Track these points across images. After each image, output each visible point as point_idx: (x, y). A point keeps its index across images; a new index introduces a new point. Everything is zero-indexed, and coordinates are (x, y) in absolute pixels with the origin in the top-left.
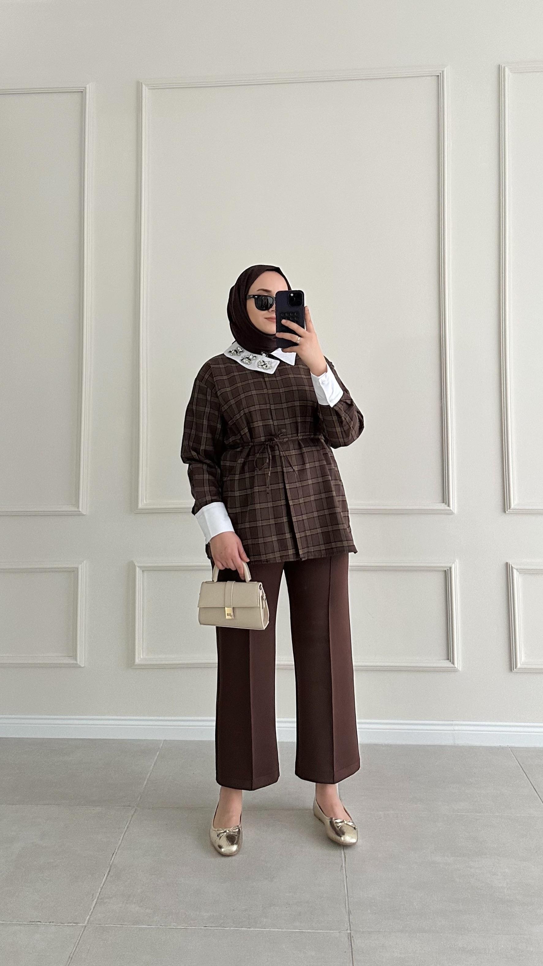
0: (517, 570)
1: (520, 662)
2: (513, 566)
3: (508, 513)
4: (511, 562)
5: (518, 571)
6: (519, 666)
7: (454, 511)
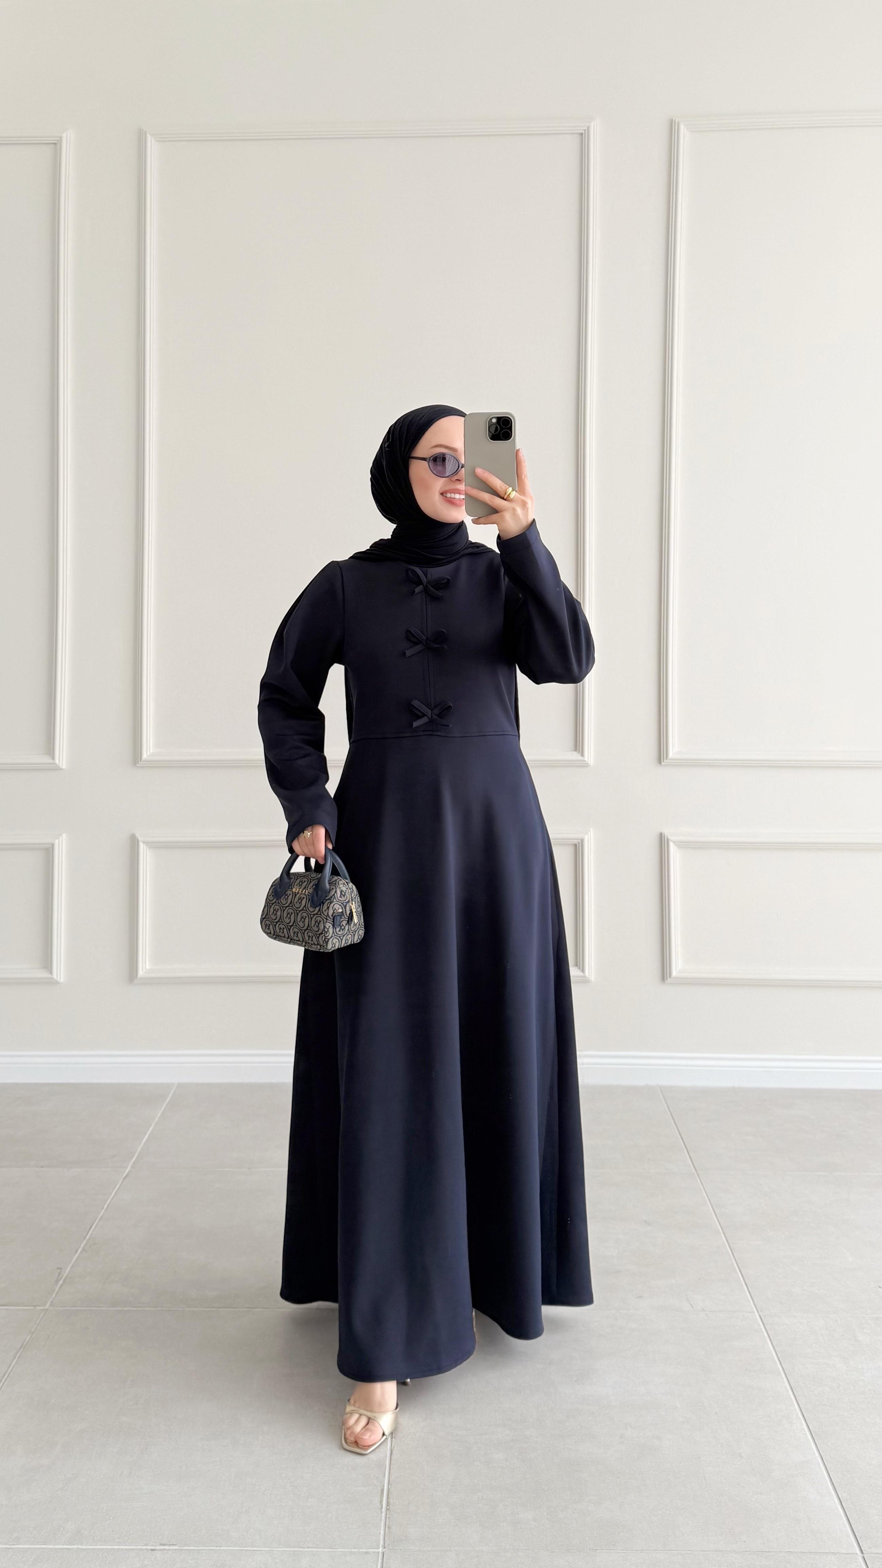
0: (674, 842)
1: (676, 969)
2: (669, 837)
3: (664, 765)
4: (667, 832)
5: (676, 845)
6: (674, 973)
7: (589, 762)
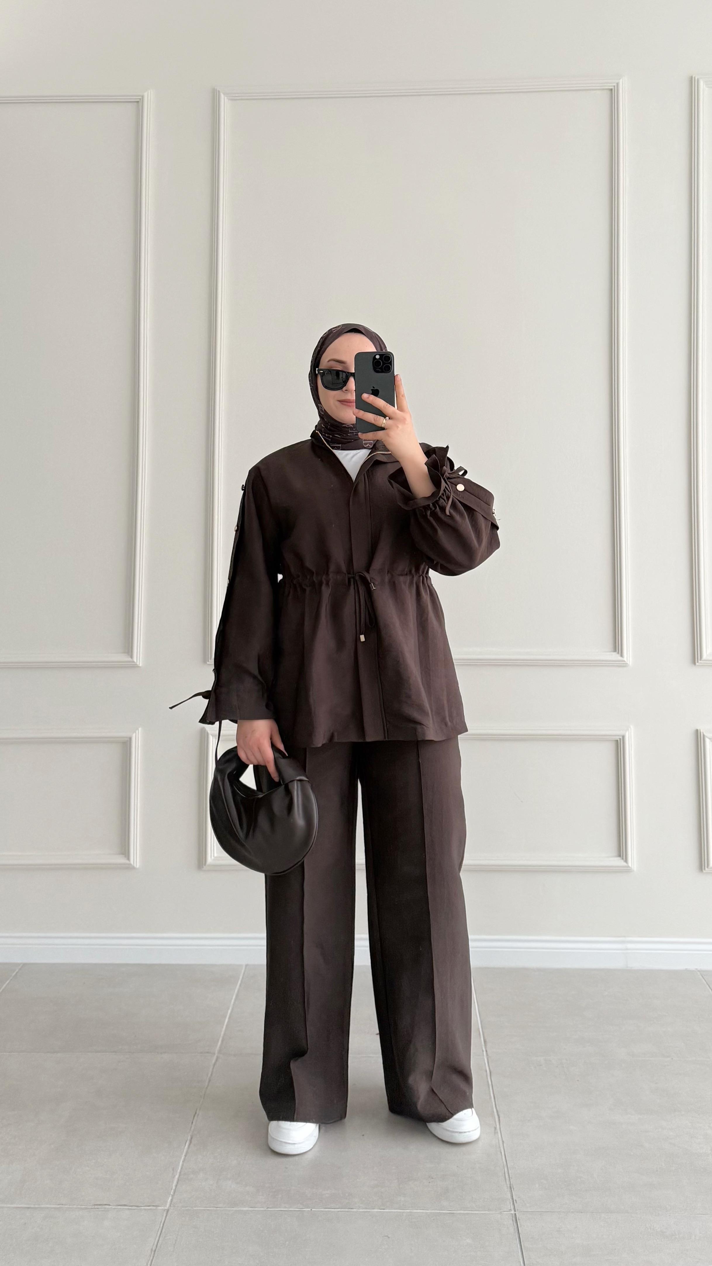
0: (710, 739)
2: (705, 734)
3: (698, 665)
4: (702, 729)
6: (711, 864)
7: (628, 663)
